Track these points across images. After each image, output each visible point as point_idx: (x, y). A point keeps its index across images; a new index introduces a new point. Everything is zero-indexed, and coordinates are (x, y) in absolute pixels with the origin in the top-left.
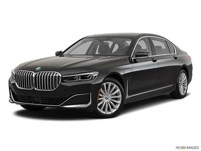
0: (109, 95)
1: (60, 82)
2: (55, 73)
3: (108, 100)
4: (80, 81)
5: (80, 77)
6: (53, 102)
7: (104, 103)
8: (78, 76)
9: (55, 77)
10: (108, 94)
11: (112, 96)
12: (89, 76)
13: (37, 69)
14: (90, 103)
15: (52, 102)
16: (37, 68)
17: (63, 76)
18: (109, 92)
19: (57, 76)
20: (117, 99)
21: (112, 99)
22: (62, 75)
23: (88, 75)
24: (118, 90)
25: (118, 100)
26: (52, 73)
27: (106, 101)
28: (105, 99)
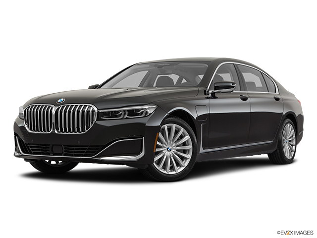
0: (173, 144)
1: (95, 120)
2: (88, 106)
3: (171, 151)
4: (127, 118)
5: (127, 113)
6: (84, 152)
7: (165, 157)
8: (124, 111)
9: (88, 112)
10: (170, 143)
11: (177, 146)
12: (141, 111)
13: (59, 101)
14: (142, 154)
15: (81, 152)
16: (59, 100)
17: (100, 111)
18: (173, 140)
19: (91, 110)
20: (185, 151)
21: (177, 150)
22: (98, 110)
23: (139, 110)
24: (187, 137)
25: (187, 153)
26: (83, 106)
27: (167, 153)
28: (166, 150)
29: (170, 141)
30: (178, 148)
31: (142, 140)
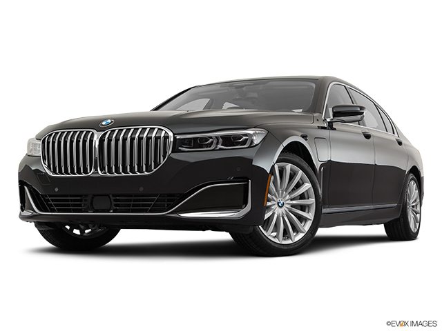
0: (286, 196)
1: (170, 151)
2: (156, 130)
3: (284, 207)
4: (220, 149)
5: (221, 140)
6: (149, 205)
7: (276, 216)
8: (217, 138)
9: (157, 138)
10: (282, 193)
11: (292, 200)
12: (244, 138)
13: (104, 123)
14: (248, 208)
15: (143, 205)
16: (103, 121)
17: (178, 137)
18: (286, 190)
19: (162, 135)
20: (303, 208)
21: (293, 206)
22: (174, 134)
23: (240, 137)
24: (307, 186)
25: (307, 211)
26: (148, 129)
27: (278, 211)
28: (276, 206)
29: (283, 191)
30: (294, 202)
31: (248, 184)
